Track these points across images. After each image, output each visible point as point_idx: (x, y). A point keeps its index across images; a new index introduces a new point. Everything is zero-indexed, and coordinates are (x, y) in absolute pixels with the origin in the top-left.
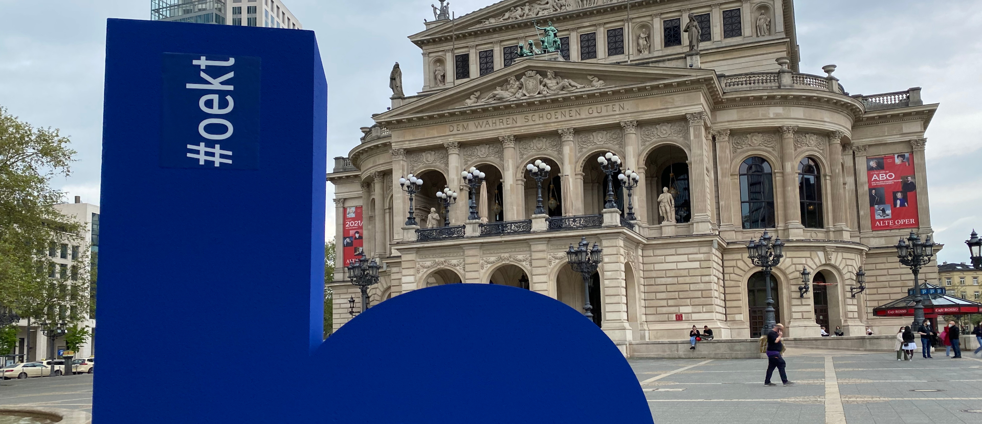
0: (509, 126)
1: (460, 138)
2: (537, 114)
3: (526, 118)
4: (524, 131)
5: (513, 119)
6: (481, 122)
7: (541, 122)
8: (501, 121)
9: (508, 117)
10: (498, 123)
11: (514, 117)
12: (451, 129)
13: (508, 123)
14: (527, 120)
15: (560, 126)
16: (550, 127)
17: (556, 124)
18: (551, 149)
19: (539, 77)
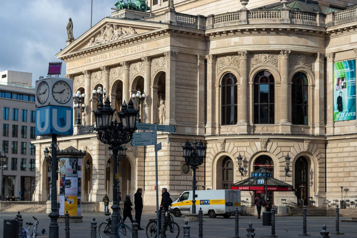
2: (113, 52)
3: (110, 54)
6: (95, 57)
7: (115, 57)
8: (102, 56)
9: (104, 54)
10: (100, 58)
12: (85, 62)
13: (104, 58)
16: (118, 61)
19: (111, 28)
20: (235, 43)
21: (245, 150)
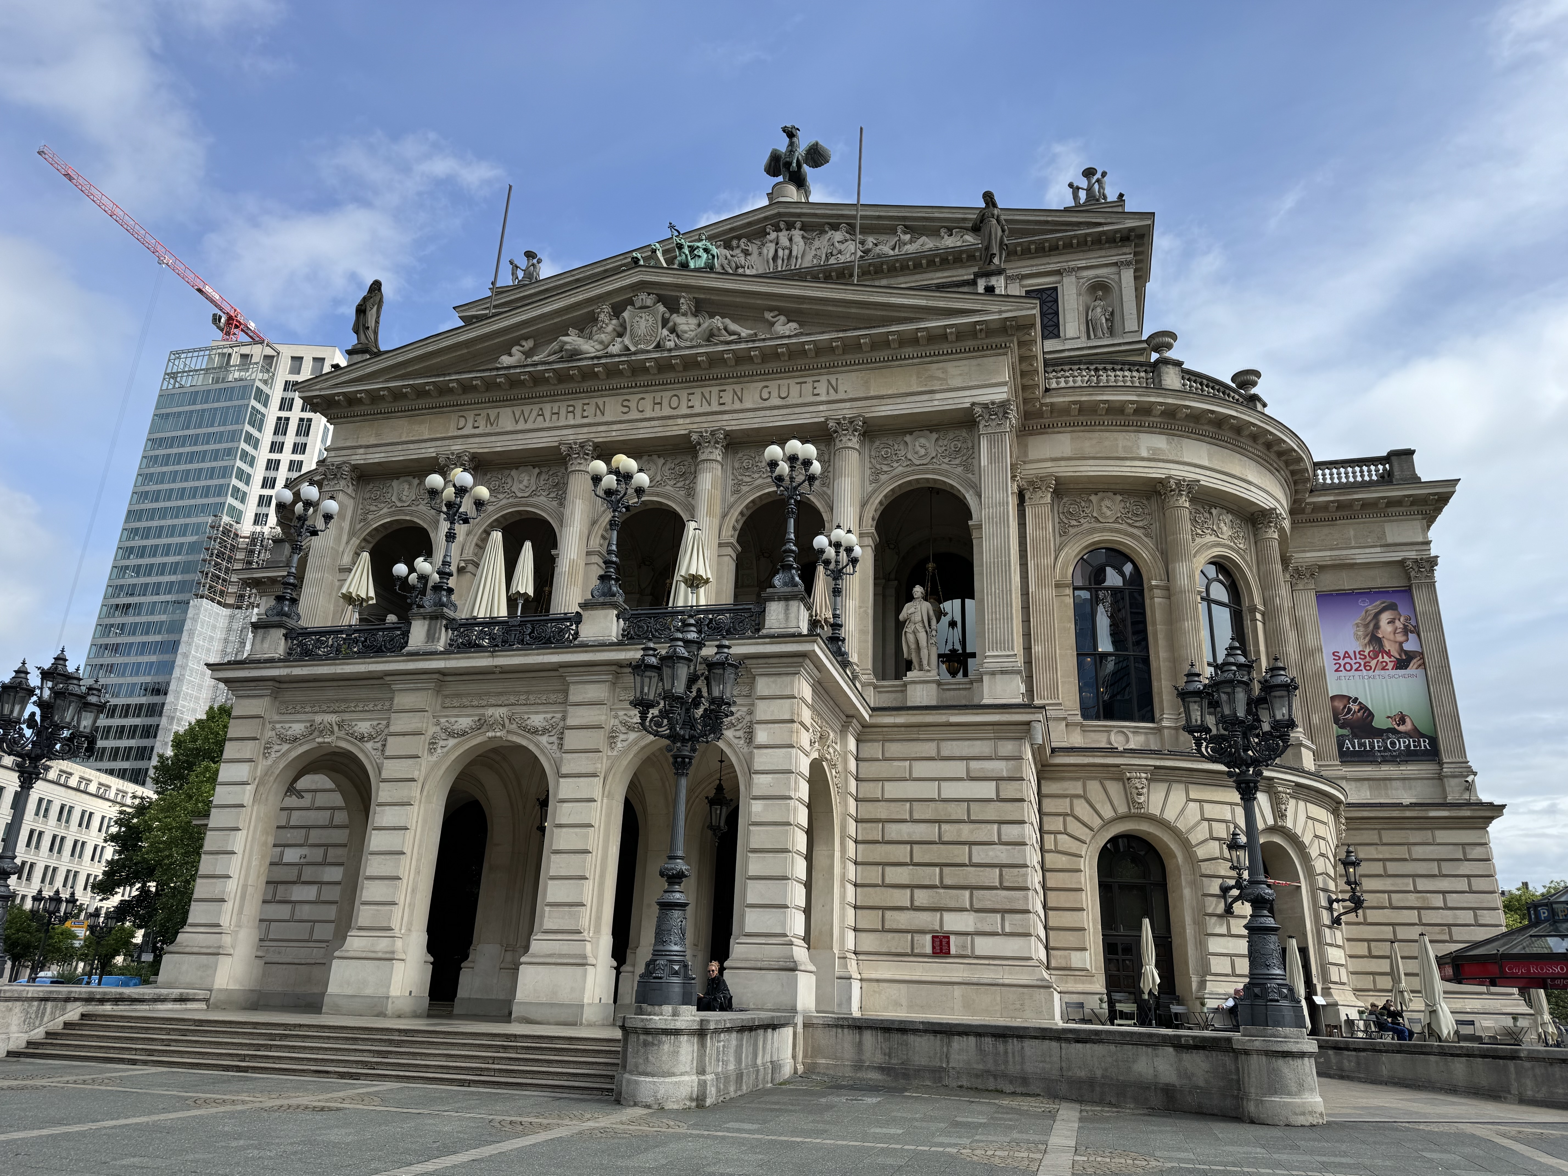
0: (585, 421)
1: (478, 446)
2: (649, 397)
3: (625, 403)
4: (619, 433)
5: (597, 406)
6: (527, 409)
7: (658, 413)
8: (571, 409)
9: (586, 401)
10: (563, 412)
11: (600, 401)
12: (461, 425)
13: (585, 414)
14: (626, 410)
15: (695, 426)
16: (675, 428)
17: (688, 421)
18: (672, 482)
19: (661, 308)
20: (1155, 450)
21: (1229, 817)
